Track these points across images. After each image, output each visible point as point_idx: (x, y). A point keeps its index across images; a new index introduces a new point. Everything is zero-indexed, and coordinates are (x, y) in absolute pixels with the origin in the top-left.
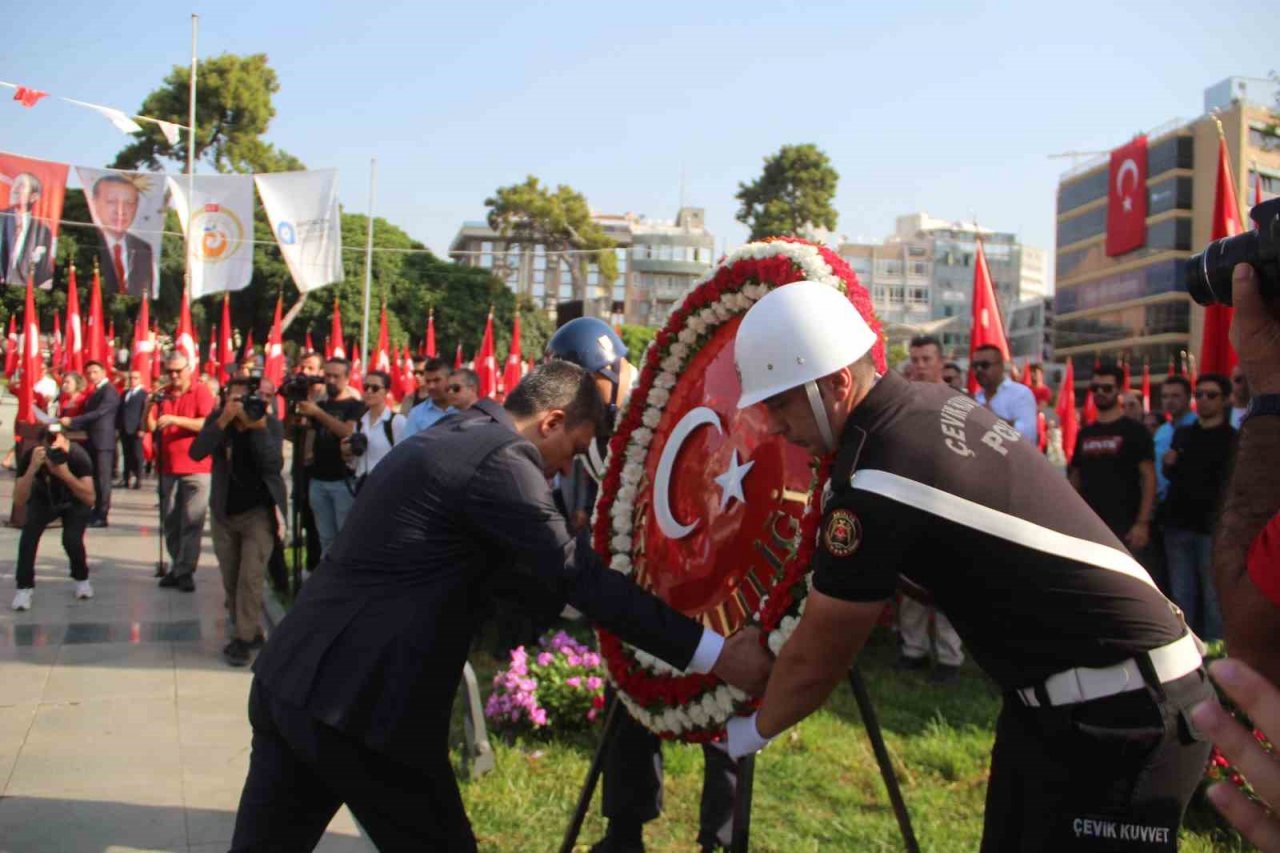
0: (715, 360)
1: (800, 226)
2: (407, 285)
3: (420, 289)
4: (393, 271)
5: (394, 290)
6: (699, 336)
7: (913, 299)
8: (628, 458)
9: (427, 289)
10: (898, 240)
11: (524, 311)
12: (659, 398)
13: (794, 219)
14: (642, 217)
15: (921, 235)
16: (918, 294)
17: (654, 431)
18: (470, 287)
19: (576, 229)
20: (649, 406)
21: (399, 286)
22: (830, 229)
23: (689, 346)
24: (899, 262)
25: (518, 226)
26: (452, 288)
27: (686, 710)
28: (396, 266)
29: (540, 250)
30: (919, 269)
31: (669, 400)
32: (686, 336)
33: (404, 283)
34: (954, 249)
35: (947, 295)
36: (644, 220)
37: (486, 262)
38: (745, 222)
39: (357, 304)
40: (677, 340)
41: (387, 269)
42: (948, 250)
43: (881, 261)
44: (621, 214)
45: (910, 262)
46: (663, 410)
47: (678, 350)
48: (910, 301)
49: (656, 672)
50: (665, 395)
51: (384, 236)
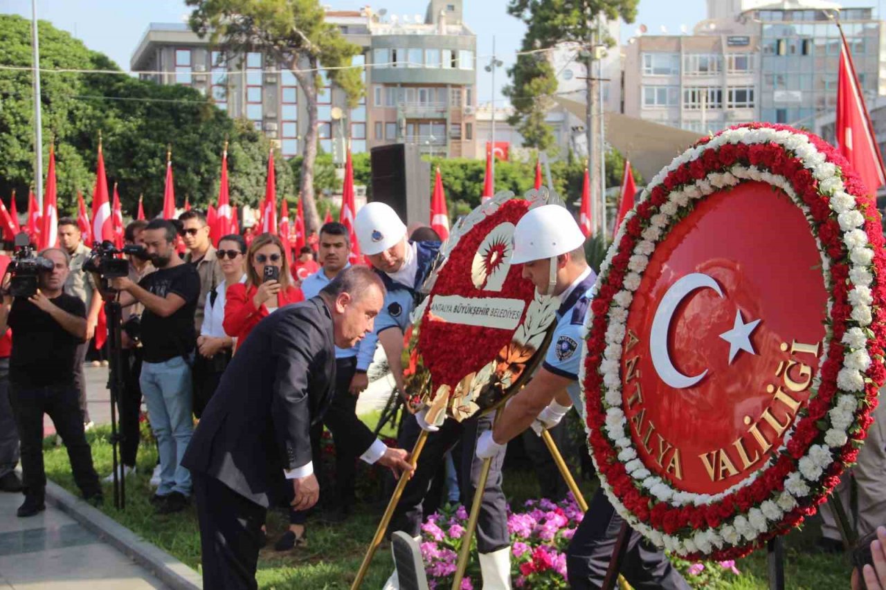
0: (693, 230)
1: (591, 18)
2: (90, 111)
3: (107, 117)
4: (69, 96)
5: (71, 117)
6: (680, 208)
7: (734, 103)
8: (611, 319)
9: (117, 116)
10: (713, 27)
11: (245, 142)
12: (639, 265)
13: (582, 10)
14: (383, 12)
15: (743, 17)
16: (741, 96)
17: (634, 293)
18: (174, 111)
19: (309, 34)
20: (630, 271)
21: (79, 113)
22: (628, 20)
23: (670, 218)
24: (715, 56)
25: (232, 29)
26: (149, 113)
27: (717, 531)
28: (73, 86)
29: (254, 59)
30: (741, 64)
31: (648, 266)
32: (668, 209)
33: (86, 109)
34: (788, 32)
35: (779, 95)
36: (385, 17)
37: (183, 76)
38: (519, 16)
39: (23, 138)
40: (659, 212)
41: (61, 90)
42: (779, 36)
43: (691, 57)
44: (356, 9)
45: (729, 55)
46: (642, 274)
47: (658, 221)
48: (730, 107)
49: (676, 504)
50: (645, 261)
51: (52, 45)
